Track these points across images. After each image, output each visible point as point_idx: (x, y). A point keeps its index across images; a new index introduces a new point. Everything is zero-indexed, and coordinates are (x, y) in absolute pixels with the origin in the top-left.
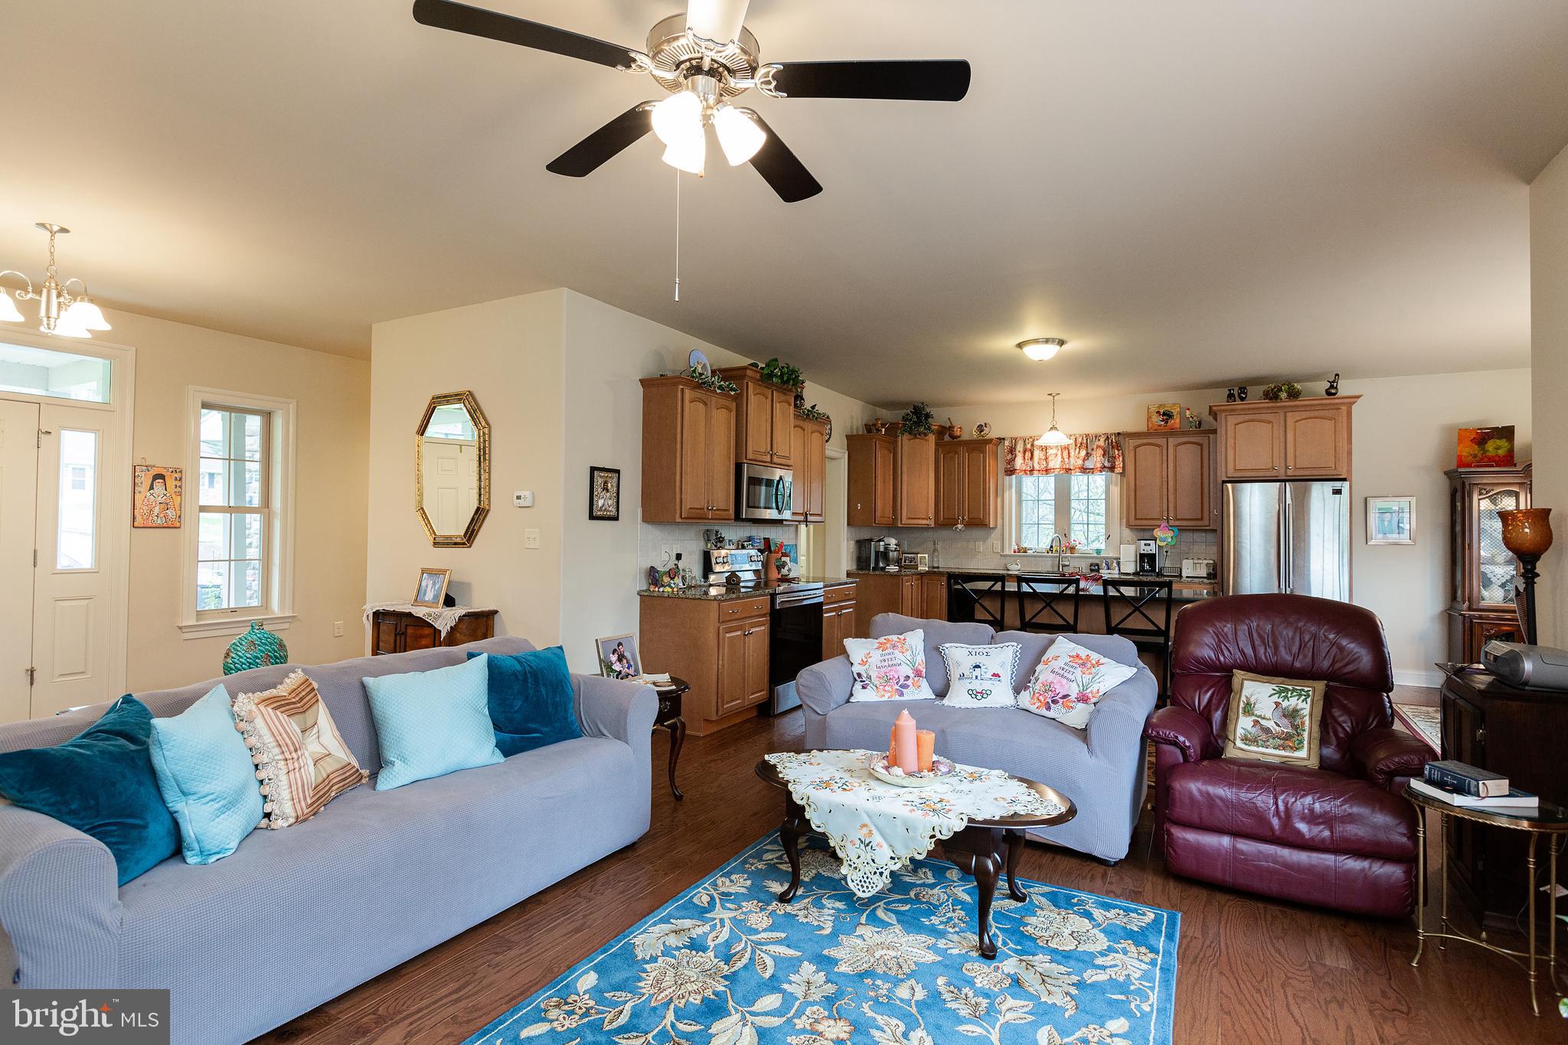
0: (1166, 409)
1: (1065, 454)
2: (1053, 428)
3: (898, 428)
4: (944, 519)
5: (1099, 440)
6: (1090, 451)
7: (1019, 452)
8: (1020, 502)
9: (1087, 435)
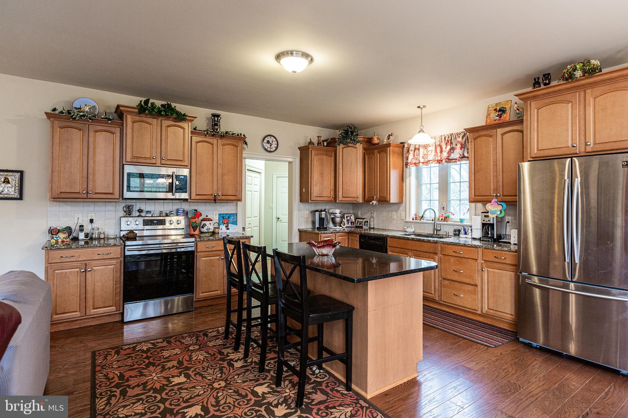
0: (501, 106)
1: (438, 150)
2: (421, 131)
3: (335, 142)
4: (368, 197)
5: (459, 137)
6: (454, 146)
7: (412, 150)
8: (419, 185)
9: (452, 135)
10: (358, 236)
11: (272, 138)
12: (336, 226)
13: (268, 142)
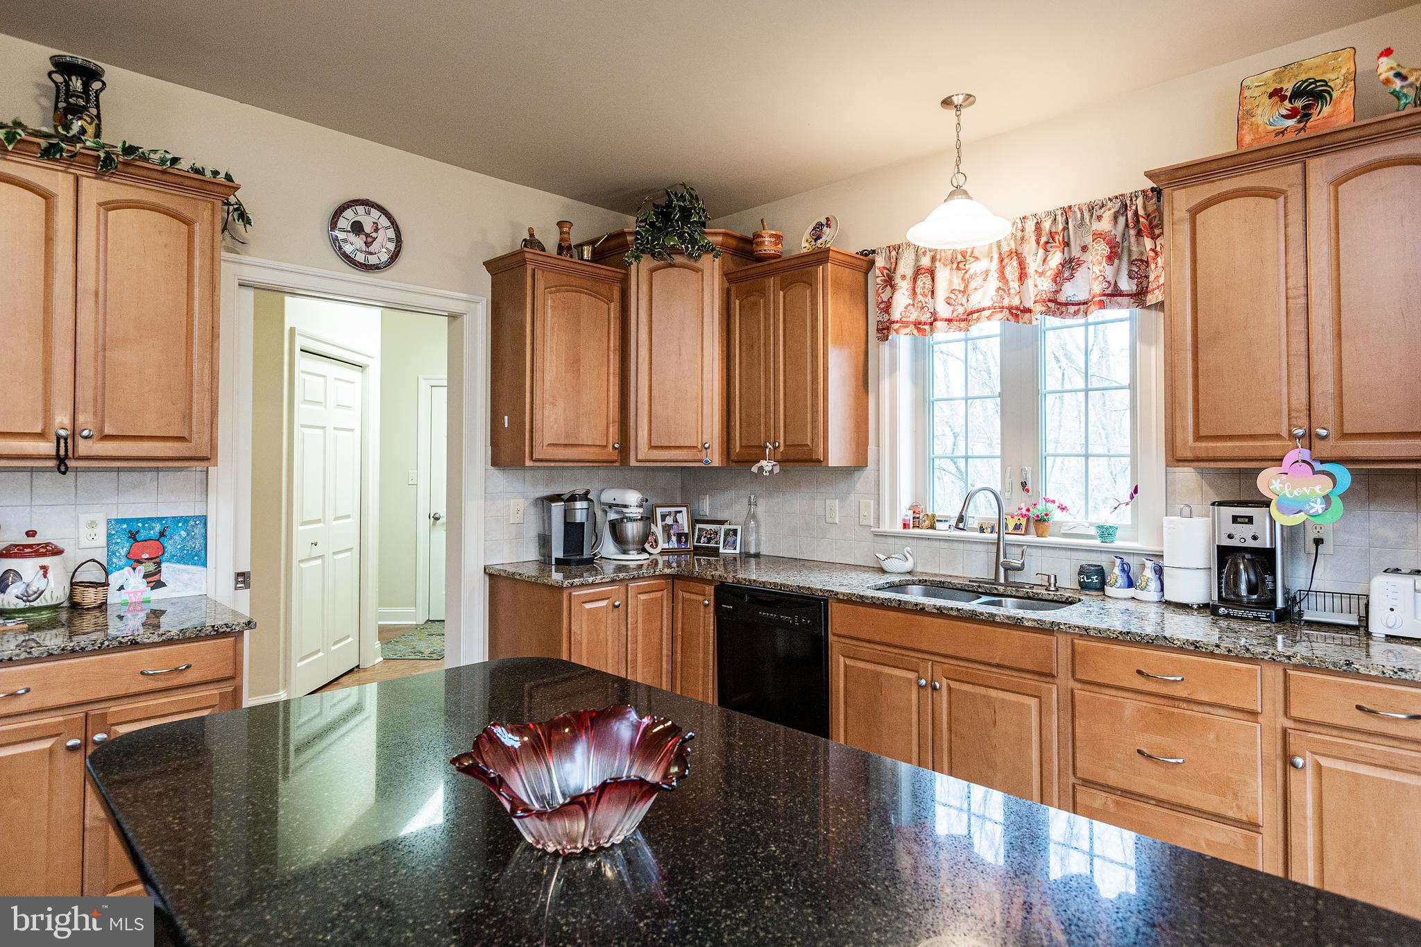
1: (1012, 271)
2: (958, 191)
3: (625, 247)
4: (741, 447)
5: (1099, 218)
6: (1076, 252)
7: (904, 277)
8: (924, 404)
9: (1066, 211)
10: (710, 590)
11: (375, 213)
12: (625, 552)
13: (357, 228)
